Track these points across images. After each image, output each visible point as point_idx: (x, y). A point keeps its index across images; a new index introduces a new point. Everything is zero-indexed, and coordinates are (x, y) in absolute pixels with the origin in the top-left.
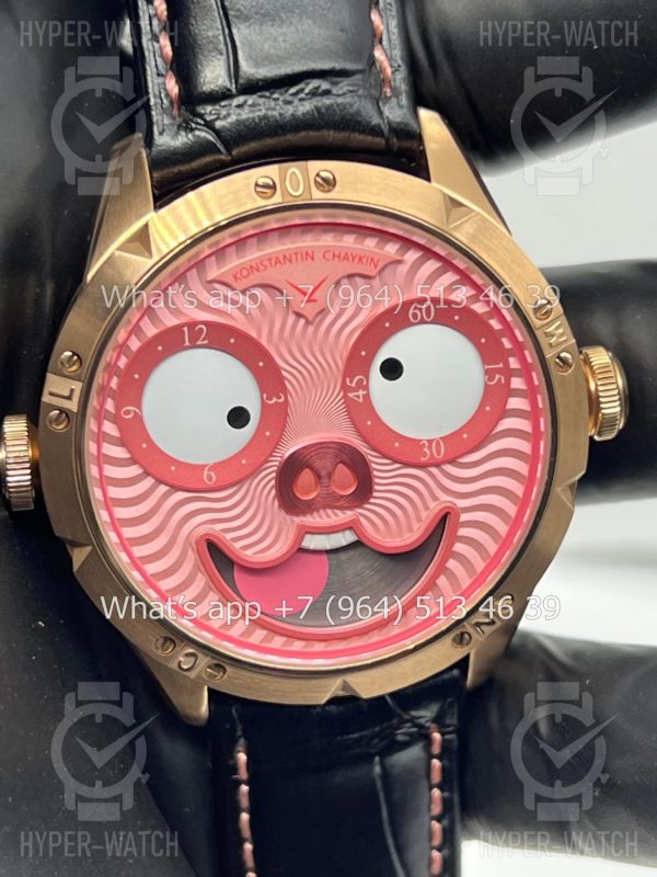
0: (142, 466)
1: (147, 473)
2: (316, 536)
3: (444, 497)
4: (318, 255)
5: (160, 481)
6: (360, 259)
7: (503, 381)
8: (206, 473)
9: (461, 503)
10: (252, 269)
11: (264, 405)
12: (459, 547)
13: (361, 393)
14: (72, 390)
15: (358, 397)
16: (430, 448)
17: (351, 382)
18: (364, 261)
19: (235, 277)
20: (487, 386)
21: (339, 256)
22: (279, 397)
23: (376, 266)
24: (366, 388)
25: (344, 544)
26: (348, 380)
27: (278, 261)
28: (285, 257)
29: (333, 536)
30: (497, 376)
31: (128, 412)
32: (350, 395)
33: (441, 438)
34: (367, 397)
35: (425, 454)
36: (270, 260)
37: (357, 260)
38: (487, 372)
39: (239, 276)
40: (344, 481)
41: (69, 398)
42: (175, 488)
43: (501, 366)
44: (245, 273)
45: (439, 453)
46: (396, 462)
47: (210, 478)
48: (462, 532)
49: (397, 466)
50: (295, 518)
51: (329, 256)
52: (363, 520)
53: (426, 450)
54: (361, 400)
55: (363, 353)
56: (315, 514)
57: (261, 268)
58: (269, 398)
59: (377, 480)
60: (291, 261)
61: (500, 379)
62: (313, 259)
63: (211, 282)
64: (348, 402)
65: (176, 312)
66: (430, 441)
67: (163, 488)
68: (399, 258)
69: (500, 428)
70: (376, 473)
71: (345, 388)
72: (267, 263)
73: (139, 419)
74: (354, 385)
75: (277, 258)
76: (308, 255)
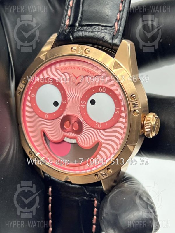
0: (33, 109)
1: (34, 111)
2: (68, 138)
3: (99, 138)
4: (81, 69)
5: (36, 114)
6: (90, 72)
7: (119, 113)
8: (46, 115)
9: (103, 141)
10: (66, 68)
11: (62, 102)
12: (100, 152)
13: (84, 106)
14: (23, 87)
15: (83, 106)
16: (98, 125)
17: (82, 102)
18: (91, 73)
19: (61, 69)
20: (115, 113)
21: (86, 70)
22: (65, 101)
23: (94, 75)
24: (86, 105)
25: (74, 143)
26: (81, 102)
27: (72, 68)
28: (73, 67)
29: (72, 140)
30: (118, 111)
31: (32, 95)
32: (81, 106)
33: (101, 123)
34: (86, 107)
35: (96, 126)
36: (70, 67)
37: (89, 72)
38: (116, 109)
39: (62, 69)
40: (76, 127)
41: (22, 88)
42: (40, 117)
43: (119, 109)
44: (64, 69)
45: (99, 127)
46: (89, 126)
47: (47, 117)
48: (102, 149)
49: (90, 127)
50: (64, 132)
51: (83, 70)
52: (79, 138)
53: (97, 125)
54: (84, 108)
55: (87, 96)
56: (68, 133)
57: (68, 69)
58: (63, 101)
59: (84, 129)
60: (74, 69)
61: (118, 112)
62: (79, 69)
63: (57, 69)
64: (81, 107)
65: (48, 75)
66: (98, 123)
67: (37, 116)
68: (100, 75)
69: (116, 125)
70: (84, 127)
71: (81, 104)
72: (69, 68)
73: (35, 98)
74: (83, 103)
75: (72, 67)
76: (79, 68)
